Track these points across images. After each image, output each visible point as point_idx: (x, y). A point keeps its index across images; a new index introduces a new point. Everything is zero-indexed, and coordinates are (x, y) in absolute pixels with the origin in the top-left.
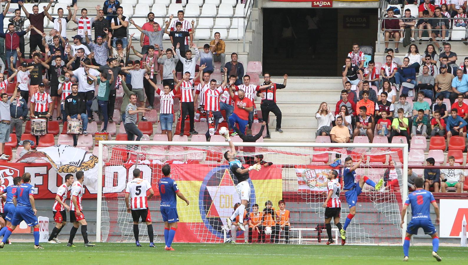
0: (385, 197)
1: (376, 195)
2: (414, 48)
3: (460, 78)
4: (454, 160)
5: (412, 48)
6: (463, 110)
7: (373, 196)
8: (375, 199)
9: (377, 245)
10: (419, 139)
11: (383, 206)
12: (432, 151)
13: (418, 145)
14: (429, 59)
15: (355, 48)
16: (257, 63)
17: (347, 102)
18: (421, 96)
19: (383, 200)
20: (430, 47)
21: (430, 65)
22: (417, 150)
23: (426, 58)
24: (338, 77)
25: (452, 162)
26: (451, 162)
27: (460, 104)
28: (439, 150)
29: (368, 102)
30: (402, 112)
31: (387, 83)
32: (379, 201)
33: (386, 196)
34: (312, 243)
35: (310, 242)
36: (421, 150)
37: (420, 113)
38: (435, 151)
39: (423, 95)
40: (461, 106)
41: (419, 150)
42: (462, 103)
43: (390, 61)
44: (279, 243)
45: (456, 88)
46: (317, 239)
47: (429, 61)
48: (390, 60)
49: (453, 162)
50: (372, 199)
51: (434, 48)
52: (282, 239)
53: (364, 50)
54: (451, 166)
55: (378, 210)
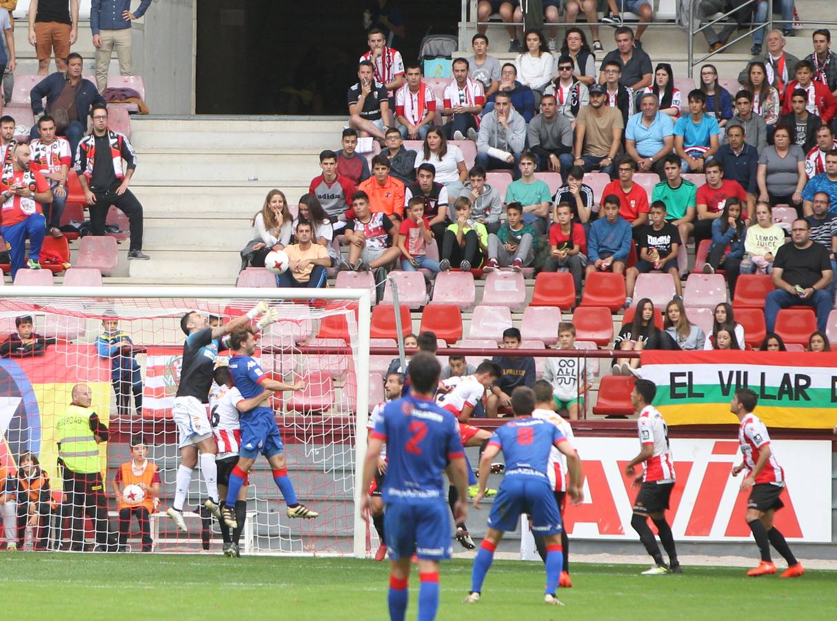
0: (332, 429)
1: (312, 423)
2: (535, 40)
3: (650, 119)
4: (574, 334)
5: (530, 40)
6: (633, 203)
7: (302, 426)
8: (308, 435)
9: (311, 554)
10: (506, 277)
11: (329, 452)
12: (533, 310)
13: (504, 293)
14: (568, 68)
15: (373, 41)
16: (132, 81)
17: (334, 181)
18: (529, 164)
19: (328, 437)
20: (574, 35)
21: (572, 84)
22: (492, 308)
23: (562, 65)
24: (336, 117)
25: (568, 339)
26: (565, 338)
27: (626, 187)
28: (549, 308)
29: (387, 185)
30: (467, 206)
31: (436, 135)
32: (318, 441)
33: (335, 427)
34: (190, 549)
35: (186, 549)
36: (504, 308)
37: (512, 211)
38: (541, 311)
39: (535, 163)
40: (627, 191)
41: (499, 308)
42: (629, 183)
43: (464, 74)
44: (107, 552)
45: (635, 144)
46: (200, 541)
47: (568, 72)
48: (462, 71)
49: (571, 337)
50: (300, 435)
51: (583, 39)
52: (66, 540)
53: (435, 46)
54: (567, 349)
55: (316, 463)
